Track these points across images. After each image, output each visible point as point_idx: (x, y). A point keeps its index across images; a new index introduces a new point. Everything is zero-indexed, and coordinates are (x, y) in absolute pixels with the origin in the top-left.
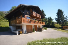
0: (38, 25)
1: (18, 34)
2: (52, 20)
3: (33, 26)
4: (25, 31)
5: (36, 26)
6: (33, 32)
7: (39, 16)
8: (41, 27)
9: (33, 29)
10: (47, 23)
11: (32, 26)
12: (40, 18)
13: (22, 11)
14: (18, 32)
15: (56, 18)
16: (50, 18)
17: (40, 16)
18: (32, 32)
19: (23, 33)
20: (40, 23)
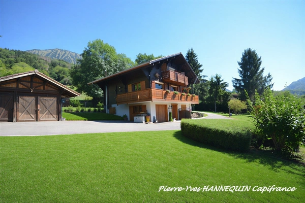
0: (180, 103)
1: (144, 122)
2: (225, 85)
3: (168, 107)
4: (154, 118)
5: (174, 106)
6: (170, 121)
7: (182, 79)
8: (188, 110)
9: (170, 113)
10: (205, 97)
11: (166, 106)
12: (187, 83)
13: (146, 73)
14: (144, 117)
15: (237, 80)
16: (218, 78)
17: (186, 78)
18: (166, 121)
19: (150, 121)
20: (186, 99)
